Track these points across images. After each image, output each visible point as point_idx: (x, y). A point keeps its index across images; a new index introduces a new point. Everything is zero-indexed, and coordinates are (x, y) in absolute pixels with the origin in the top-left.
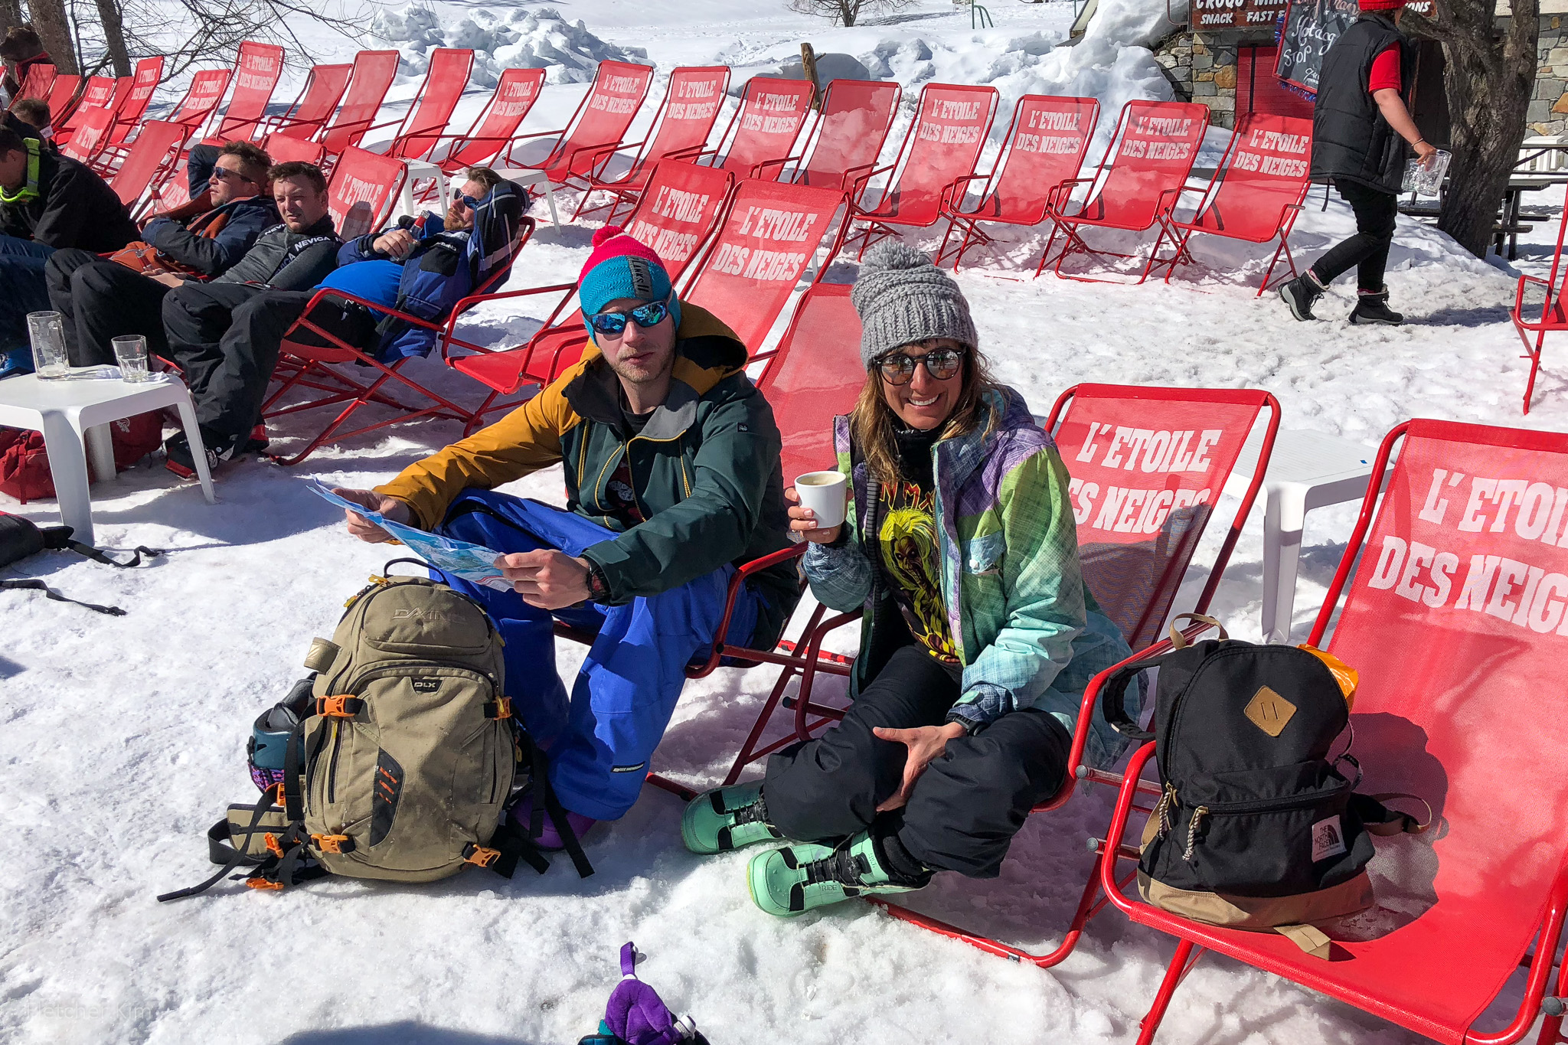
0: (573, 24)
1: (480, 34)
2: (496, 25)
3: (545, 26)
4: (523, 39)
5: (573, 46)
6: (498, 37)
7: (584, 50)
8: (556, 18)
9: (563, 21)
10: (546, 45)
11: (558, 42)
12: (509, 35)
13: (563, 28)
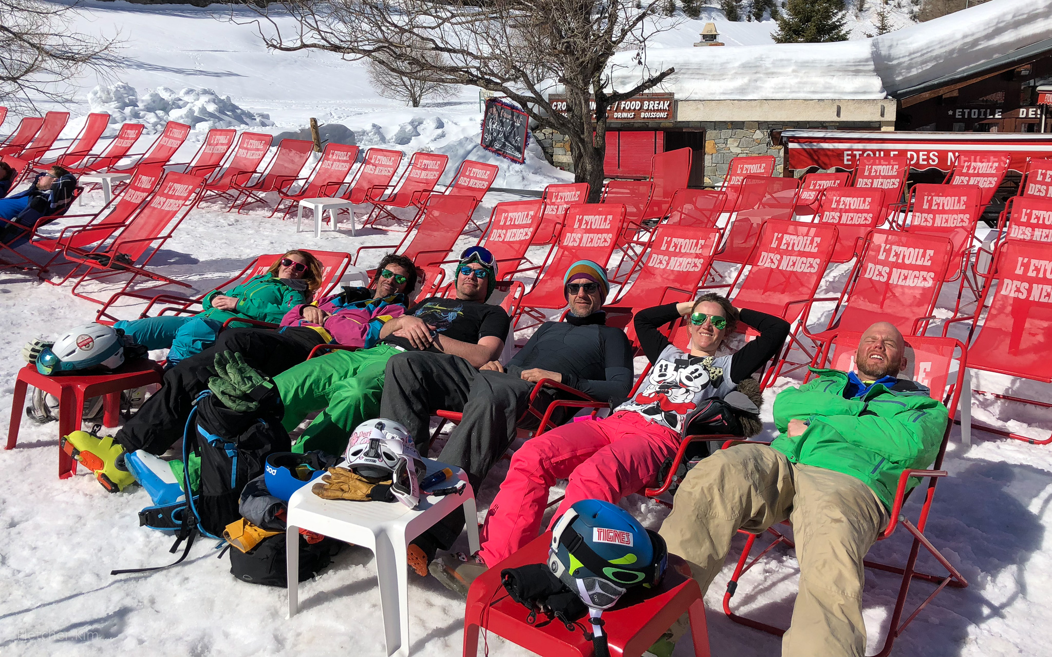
0: (223, 97)
1: (162, 102)
2: (173, 96)
3: (204, 99)
4: (188, 106)
5: (221, 111)
6: (174, 103)
7: (228, 113)
8: (212, 94)
9: (216, 96)
10: (203, 110)
11: (211, 108)
12: (181, 103)
13: (216, 100)
